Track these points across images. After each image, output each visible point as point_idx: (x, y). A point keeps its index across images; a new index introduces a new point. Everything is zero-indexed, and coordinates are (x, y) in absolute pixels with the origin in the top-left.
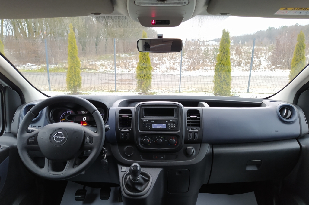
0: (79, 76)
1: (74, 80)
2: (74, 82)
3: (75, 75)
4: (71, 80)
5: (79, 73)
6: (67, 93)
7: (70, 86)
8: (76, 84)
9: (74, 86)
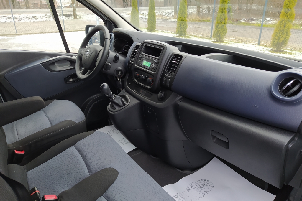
0: (287, 33)
1: (280, 36)
2: (279, 38)
3: (283, 30)
4: (276, 35)
5: (288, 29)
6: (271, 49)
7: (274, 42)
8: (281, 40)
9: (278, 42)
